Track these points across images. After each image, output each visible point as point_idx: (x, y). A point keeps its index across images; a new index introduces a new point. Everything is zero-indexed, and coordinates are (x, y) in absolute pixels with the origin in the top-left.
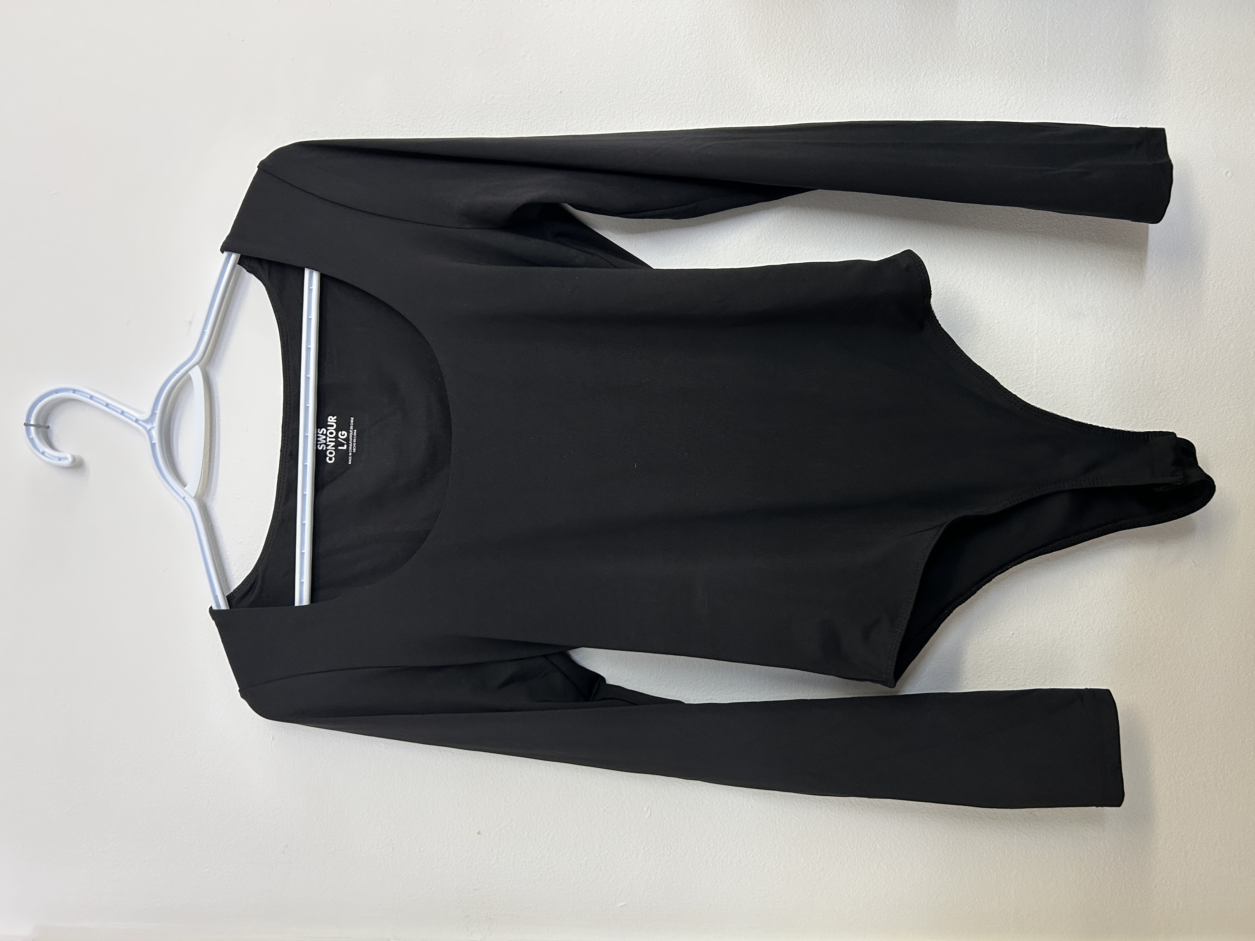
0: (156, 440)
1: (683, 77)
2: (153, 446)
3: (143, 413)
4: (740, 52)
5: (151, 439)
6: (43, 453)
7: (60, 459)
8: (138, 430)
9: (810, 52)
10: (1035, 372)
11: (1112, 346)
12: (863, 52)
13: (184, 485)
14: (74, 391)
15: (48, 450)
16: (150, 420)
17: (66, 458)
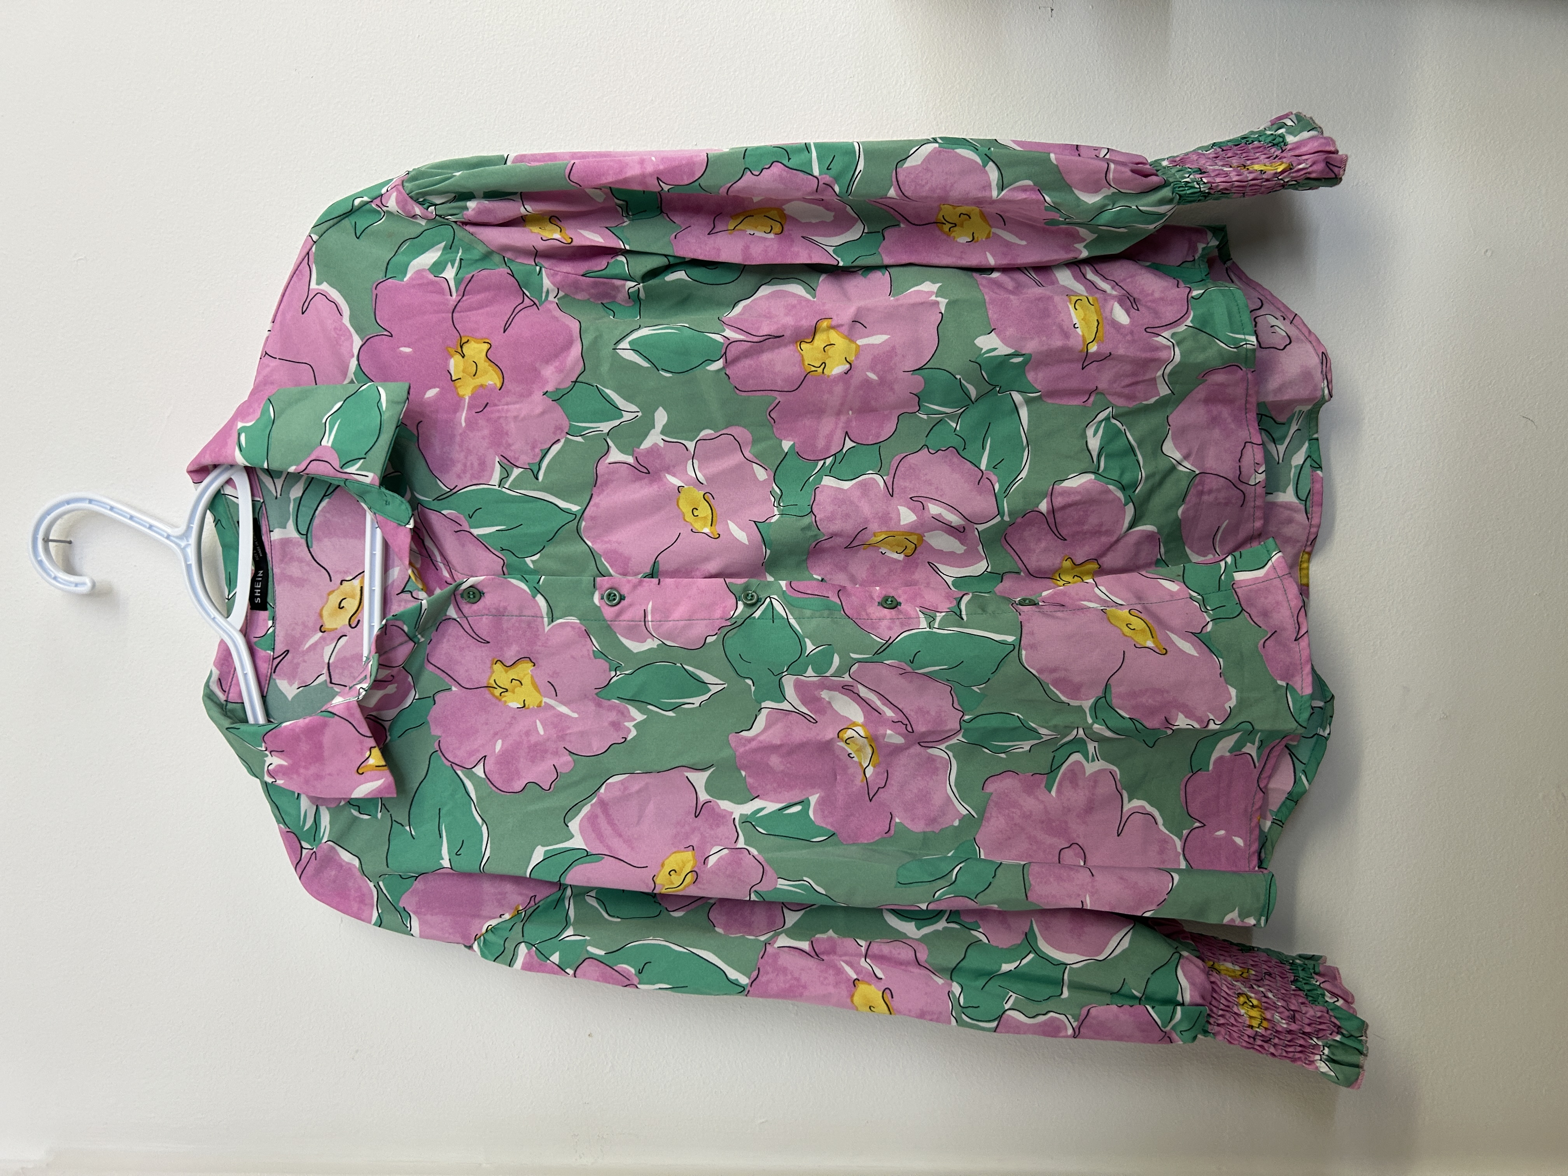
2: (189, 568)
3: (178, 527)
4: (911, 99)
5: (185, 559)
6: (55, 578)
7: (76, 585)
8: (169, 548)
9: (994, 101)
14: (93, 501)
15: (62, 576)
16: (185, 536)
17: (84, 584)
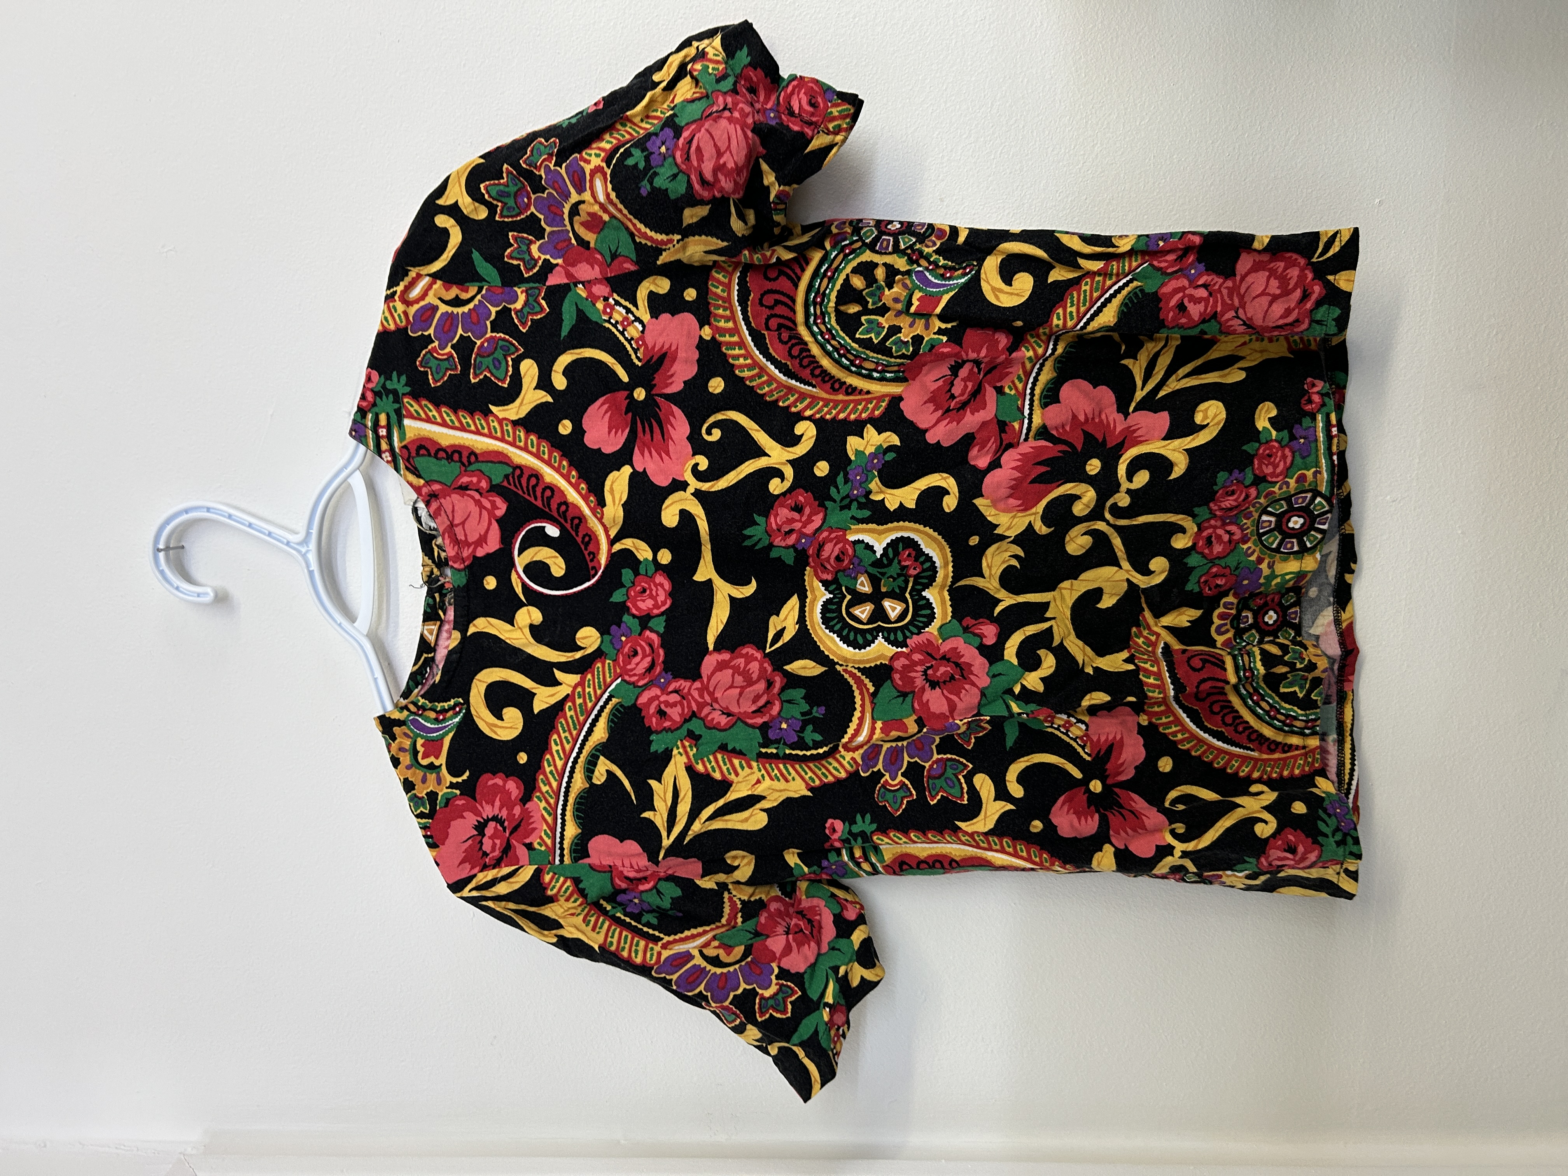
0: (314, 566)
1: (973, 79)
2: (311, 573)
3: (297, 533)
4: (1048, 42)
5: (308, 565)
6: (177, 588)
7: (199, 595)
8: (289, 554)
9: (1140, 41)
10: (1417, 460)
11: (1519, 427)
12: (1210, 40)
13: (352, 619)
14: (208, 510)
15: (185, 586)
16: (305, 541)
17: (206, 594)
